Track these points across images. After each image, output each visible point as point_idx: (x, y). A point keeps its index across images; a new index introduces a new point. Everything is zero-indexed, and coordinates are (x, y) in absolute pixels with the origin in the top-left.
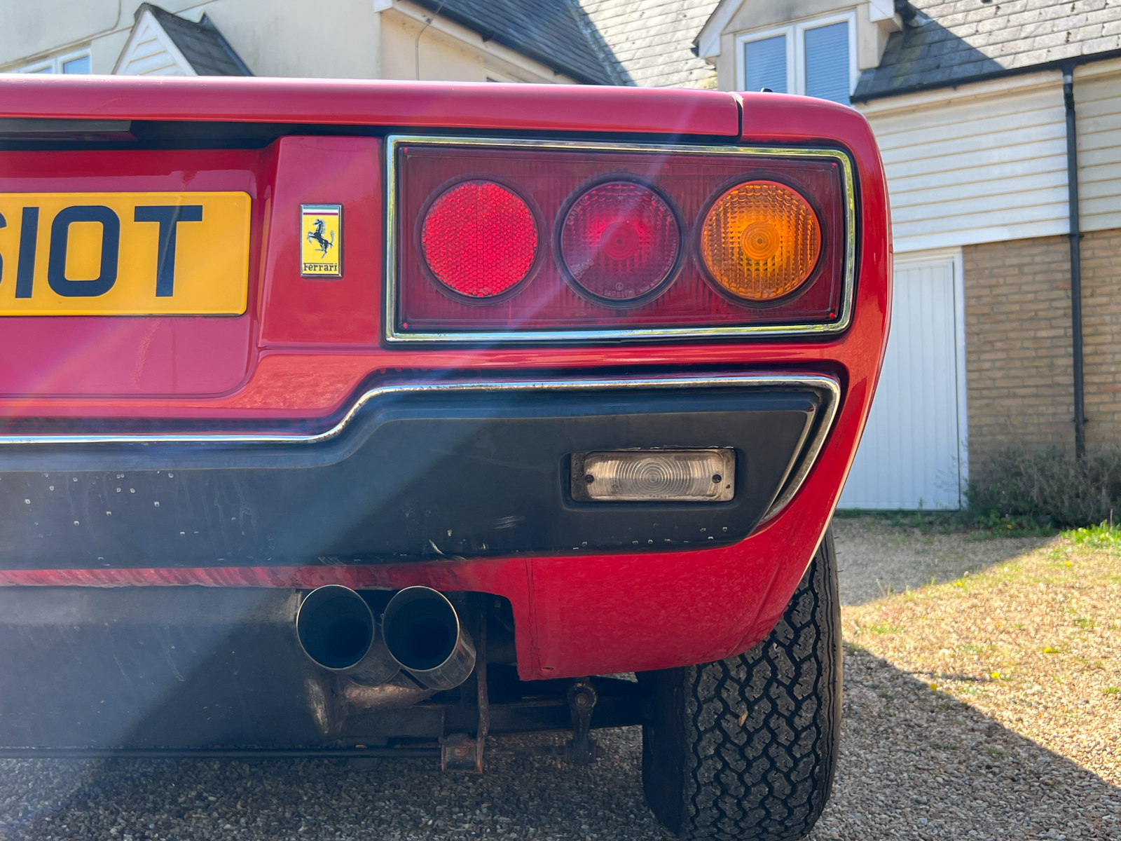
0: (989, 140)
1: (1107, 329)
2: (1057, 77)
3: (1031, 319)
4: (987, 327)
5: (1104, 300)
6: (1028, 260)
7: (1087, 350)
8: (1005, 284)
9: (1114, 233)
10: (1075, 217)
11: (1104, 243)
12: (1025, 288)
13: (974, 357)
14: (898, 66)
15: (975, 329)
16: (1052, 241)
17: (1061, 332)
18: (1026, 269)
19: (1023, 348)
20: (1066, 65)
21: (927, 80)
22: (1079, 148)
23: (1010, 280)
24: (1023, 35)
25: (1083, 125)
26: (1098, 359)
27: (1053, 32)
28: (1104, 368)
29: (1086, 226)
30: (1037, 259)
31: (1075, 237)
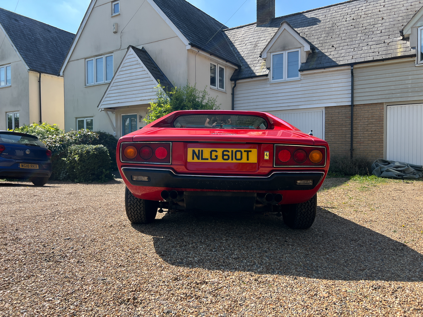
0: (333, 82)
1: (359, 128)
2: (350, 67)
3: (341, 125)
4: (330, 127)
5: (359, 121)
6: (341, 111)
7: (354, 133)
8: (335, 116)
9: (362, 105)
10: (352, 101)
11: (359, 107)
12: (339, 118)
13: (327, 134)
14: (311, 62)
15: (327, 127)
16: (347, 106)
17: (348, 128)
18: (340, 113)
19: (339, 132)
20: (352, 65)
21: (318, 66)
22: (354, 84)
23: (336, 116)
24: (341, 56)
25: (355, 79)
26: (357, 135)
27: (349, 56)
28: (358, 137)
29: (355, 103)
30: (343, 111)
31: (352, 106)
